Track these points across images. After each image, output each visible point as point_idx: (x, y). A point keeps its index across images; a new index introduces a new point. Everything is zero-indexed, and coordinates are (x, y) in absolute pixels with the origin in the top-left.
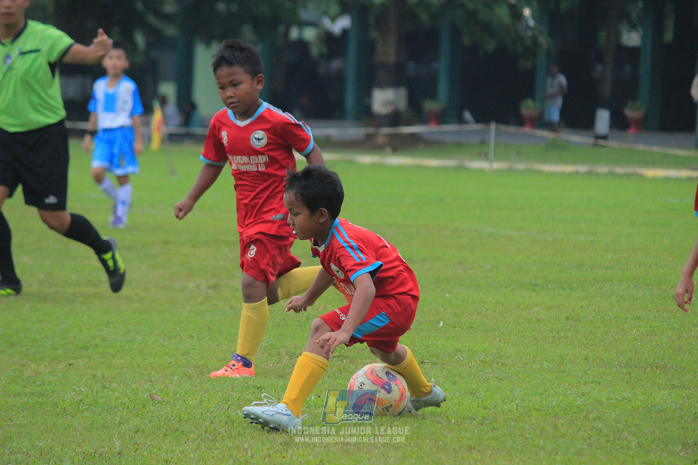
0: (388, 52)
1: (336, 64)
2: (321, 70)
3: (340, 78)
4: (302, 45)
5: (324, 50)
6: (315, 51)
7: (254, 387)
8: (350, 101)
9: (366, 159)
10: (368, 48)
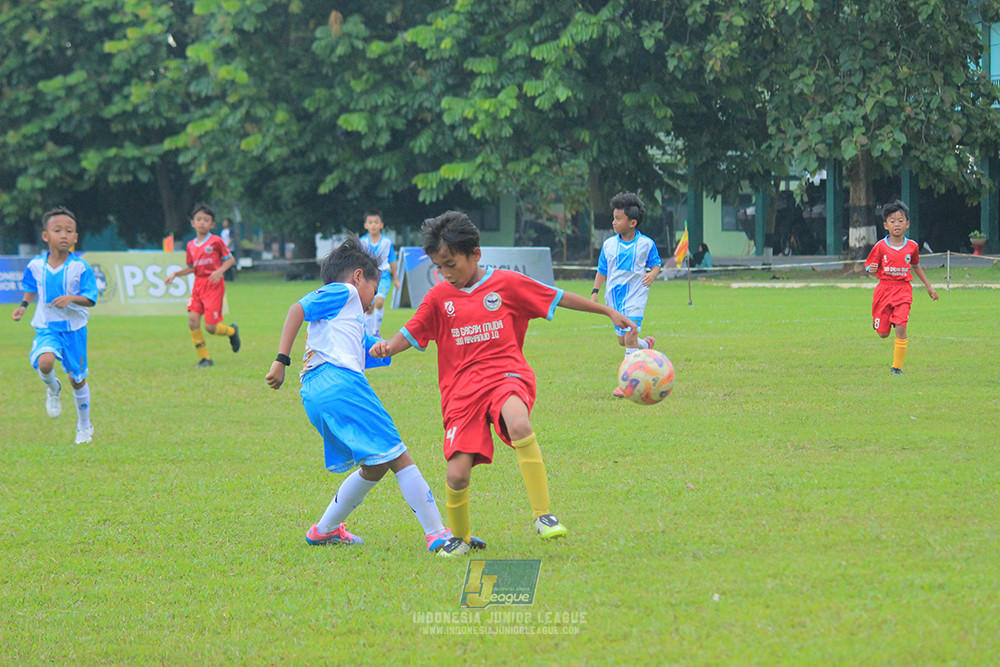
0: (859, 197)
1: (817, 209)
2: (806, 215)
3: (822, 220)
4: (789, 194)
5: (806, 199)
6: (798, 200)
7: (768, 474)
8: (830, 239)
9: (846, 285)
10: (843, 195)
